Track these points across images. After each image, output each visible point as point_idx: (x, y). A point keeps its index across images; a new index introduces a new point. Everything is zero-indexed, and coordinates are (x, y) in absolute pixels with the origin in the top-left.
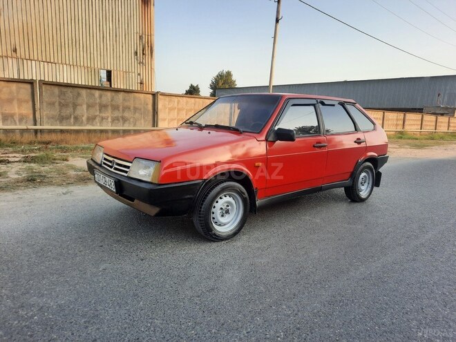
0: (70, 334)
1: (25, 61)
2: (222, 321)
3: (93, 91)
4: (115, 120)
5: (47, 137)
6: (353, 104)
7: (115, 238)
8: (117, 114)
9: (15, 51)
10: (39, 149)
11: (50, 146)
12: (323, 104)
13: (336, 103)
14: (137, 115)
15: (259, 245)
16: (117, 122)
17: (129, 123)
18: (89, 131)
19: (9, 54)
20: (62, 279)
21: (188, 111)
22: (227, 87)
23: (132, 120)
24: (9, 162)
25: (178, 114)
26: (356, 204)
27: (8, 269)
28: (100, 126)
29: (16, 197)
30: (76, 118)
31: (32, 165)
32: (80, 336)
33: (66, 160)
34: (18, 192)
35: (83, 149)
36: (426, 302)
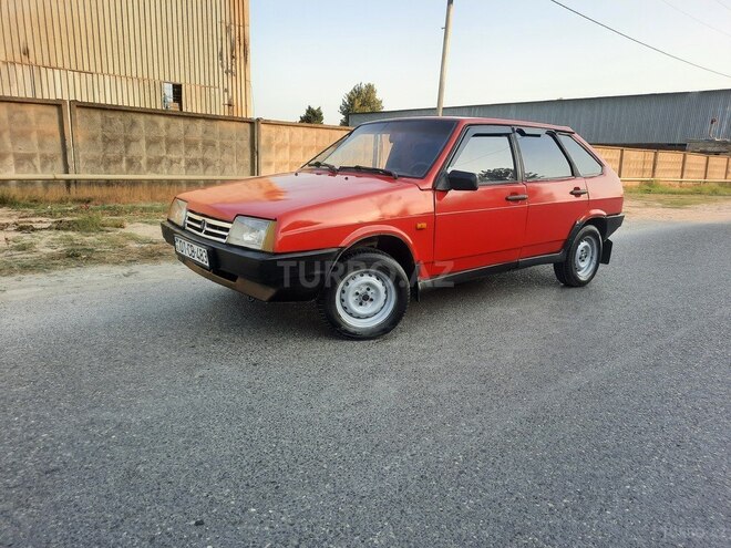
0: (165, 456)
1: (43, 70)
2: (376, 442)
3: (156, 118)
4: (191, 164)
5: (86, 193)
6: (570, 134)
7: (212, 336)
8: (194, 154)
9: (26, 52)
10: (76, 210)
11: (91, 206)
12: (522, 133)
13: (542, 132)
14: (226, 157)
15: (424, 346)
16: (194, 167)
17: (214, 170)
18: (152, 182)
19: (18, 59)
20: (142, 389)
21: (306, 150)
22: (368, 110)
23: (218, 164)
24: (34, 230)
25: (291, 153)
26: (571, 290)
27: (63, 376)
28: (169, 174)
29: (54, 280)
30: (130, 162)
31: (70, 233)
32: (178, 458)
33: (121, 226)
34: (55, 272)
35: (144, 209)
36: (668, 419)
